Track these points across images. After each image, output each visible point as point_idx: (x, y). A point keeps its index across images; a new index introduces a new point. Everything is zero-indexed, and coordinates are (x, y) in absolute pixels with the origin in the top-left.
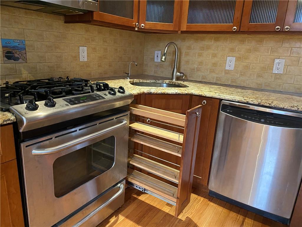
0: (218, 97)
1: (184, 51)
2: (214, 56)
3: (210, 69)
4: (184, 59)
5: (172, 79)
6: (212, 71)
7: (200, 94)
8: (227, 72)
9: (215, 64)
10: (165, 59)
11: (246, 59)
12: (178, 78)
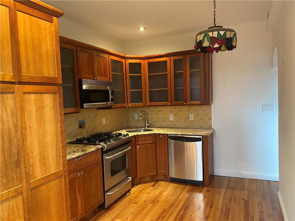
0: (166, 133)
1: (149, 113)
2: (164, 114)
3: (163, 121)
4: (150, 117)
5: (145, 127)
6: (164, 122)
7: (159, 133)
8: (171, 121)
9: (165, 118)
10: (141, 119)
11: (178, 115)
12: (148, 127)
